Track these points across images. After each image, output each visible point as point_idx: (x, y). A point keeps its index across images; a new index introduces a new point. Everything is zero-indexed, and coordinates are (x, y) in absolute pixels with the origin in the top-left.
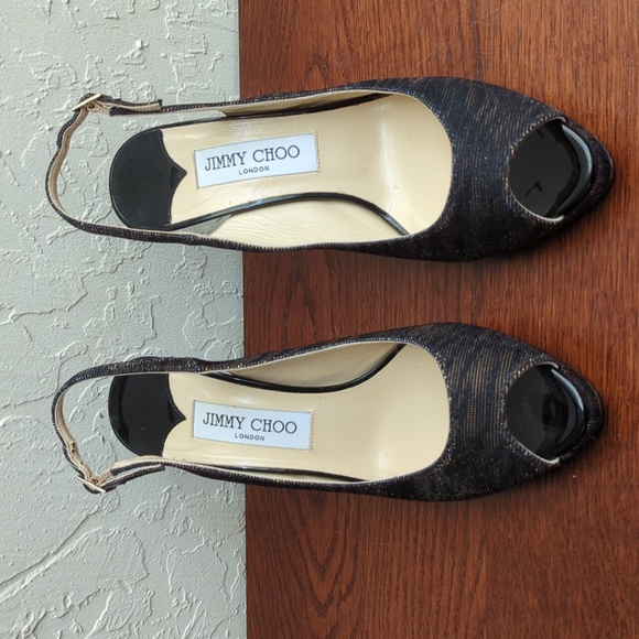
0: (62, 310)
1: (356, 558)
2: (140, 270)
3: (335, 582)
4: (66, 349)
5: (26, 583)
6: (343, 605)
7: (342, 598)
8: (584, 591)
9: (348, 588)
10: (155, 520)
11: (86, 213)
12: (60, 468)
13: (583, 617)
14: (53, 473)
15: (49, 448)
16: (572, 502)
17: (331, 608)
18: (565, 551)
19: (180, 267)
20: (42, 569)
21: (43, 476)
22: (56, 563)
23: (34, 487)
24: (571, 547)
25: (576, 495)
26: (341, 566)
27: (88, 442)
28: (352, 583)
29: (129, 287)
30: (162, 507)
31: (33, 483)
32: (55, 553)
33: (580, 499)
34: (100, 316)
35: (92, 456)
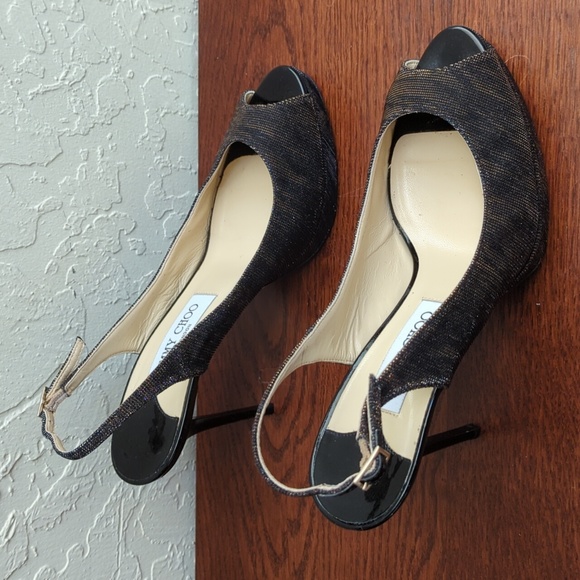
0: (41, 165)
1: (314, 402)
2: (108, 136)
3: (292, 427)
4: (44, 202)
5: (5, 425)
6: (300, 447)
7: (299, 441)
8: (545, 406)
9: (305, 431)
10: (118, 375)
11: (63, 74)
12: (36, 317)
13: (544, 429)
14: (30, 321)
15: (27, 296)
16: (535, 327)
17: (287, 452)
18: (527, 372)
19: (144, 138)
20: (18, 412)
21: (22, 323)
22: (31, 408)
23: (13, 332)
24: (533, 368)
25: (540, 320)
26: (299, 412)
27: (62, 295)
28: (310, 426)
29: (99, 151)
30: (124, 363)
31: (12, 329)
32: (30, 398)
33: (543, 324)
34: (74, 174)
35: (65, 309)
